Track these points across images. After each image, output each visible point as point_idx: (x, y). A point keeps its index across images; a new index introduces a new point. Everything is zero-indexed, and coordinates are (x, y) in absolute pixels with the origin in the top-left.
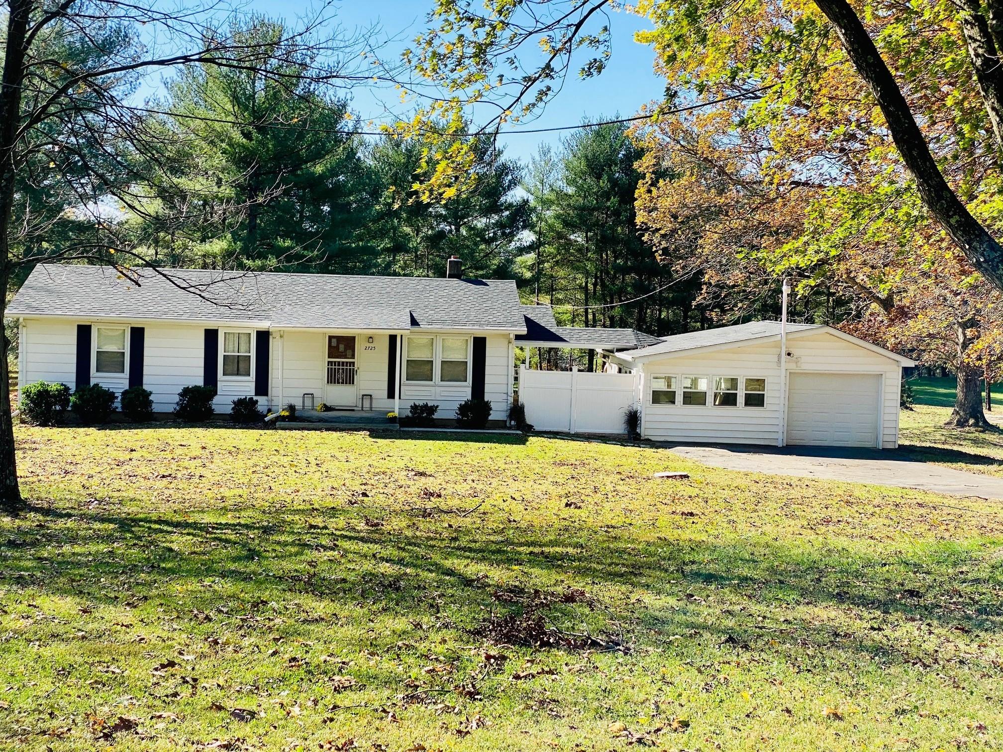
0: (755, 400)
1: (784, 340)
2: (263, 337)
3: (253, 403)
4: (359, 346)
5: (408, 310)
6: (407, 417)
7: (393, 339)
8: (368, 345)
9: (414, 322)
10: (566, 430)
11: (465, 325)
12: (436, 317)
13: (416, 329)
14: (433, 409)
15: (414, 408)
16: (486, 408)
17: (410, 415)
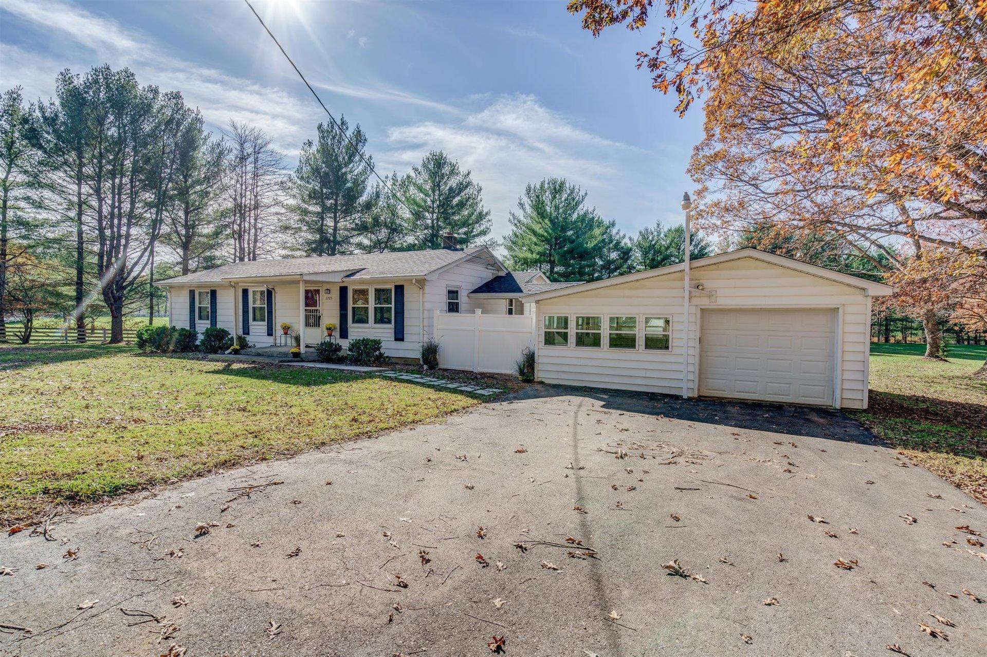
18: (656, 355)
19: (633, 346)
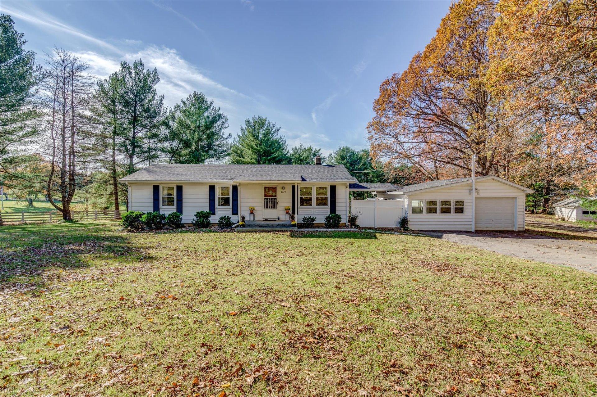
0: (460, 210)
1: (474, 183)
2: (235, 188)
3: (229, 218)
4: (279, 191)
5: (300, 175)
6: (301, 223)
7: (293, 187)
8: (282, 190)
9: (303, 179)
10: (373, 227)
11: (326, 180)
12: (312, 177)
13: (304, 182)
14: (313, 220)
15: (304, 219)
16: (339, 218)
17: (303, 222)
18: (459, 215)
19: (450, 212)
